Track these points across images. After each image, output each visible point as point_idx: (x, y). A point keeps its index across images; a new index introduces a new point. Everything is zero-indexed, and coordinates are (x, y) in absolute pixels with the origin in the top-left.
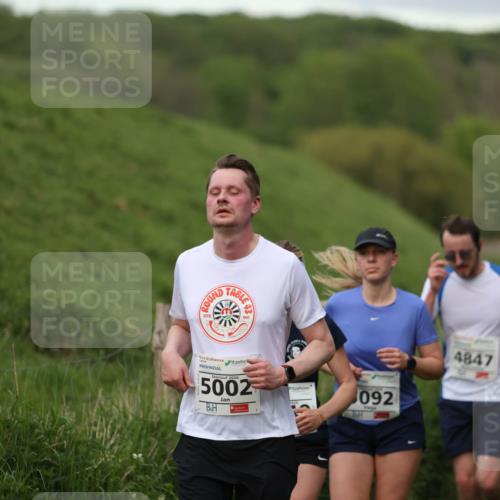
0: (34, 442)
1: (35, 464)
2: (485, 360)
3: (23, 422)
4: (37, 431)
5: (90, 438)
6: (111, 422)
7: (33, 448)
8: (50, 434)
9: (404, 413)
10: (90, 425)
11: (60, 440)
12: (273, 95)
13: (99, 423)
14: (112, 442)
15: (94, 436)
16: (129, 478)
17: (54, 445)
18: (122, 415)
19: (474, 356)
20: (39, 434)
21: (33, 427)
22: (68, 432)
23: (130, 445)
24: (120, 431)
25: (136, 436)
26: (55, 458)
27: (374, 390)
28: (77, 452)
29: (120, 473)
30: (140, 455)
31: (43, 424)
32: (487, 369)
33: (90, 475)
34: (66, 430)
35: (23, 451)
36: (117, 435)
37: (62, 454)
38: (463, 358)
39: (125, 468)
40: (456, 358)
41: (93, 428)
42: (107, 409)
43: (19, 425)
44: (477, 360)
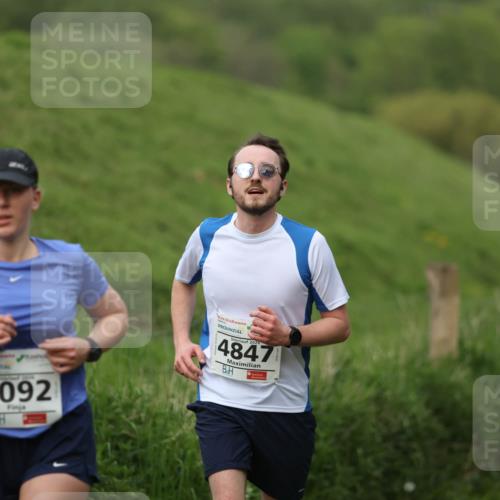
0: (111, 416)
1: (113, 437)
3: (99, 396)
4: (114, 404)
5: (167, 410)
7: (111, 421)
8: (128, 407)
9: (69, 417)
11: (139, 413)
15: (172, 408)
17: (132, 418)
19: (246, 347)
20: (116, 407)
21: (110, 400)
26: (132, 430)
27: (21, 380)
28: (154, 424)
31: (120, 398)
32: (264, 366)
33: (168, 447)
34: (143, 402)
35: (101, 424)
37: (140, 427)
38: (230, 349)
40: (220, 349)
41: (171, 400)
43: (97, 399)
44: (250, 353)
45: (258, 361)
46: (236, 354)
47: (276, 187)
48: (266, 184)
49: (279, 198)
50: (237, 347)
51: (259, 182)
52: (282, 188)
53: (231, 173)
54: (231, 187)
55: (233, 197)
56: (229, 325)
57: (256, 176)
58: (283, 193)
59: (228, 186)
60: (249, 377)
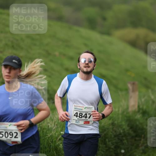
2: (88, 116)
5: (47, 127)
6: (53, 122)
10: (47, 123)
12: (104, 19)
13: (50, 122)
14: (54, 128)
16: (60, 139)
18: (57, 120)
22: (40, 125)
23: (60, 129)
24: (57, 125)
25: (62, 126)
27: (10, 132)
28: (43, 132)
29: (57, 138)
30: (63, 132)
32: (89, 120)
33: (47, 139)
36: (56, 126)
39: (58, 136)
40: (75, 115)
41: (48, 124)
42: (52, 118)
44: (85, 116)
45: (87, 118)
46: (81, 117)
47: (93, 66)
48: (90, 65)
49: (94, 69)
50: (81, 114)
51: (88, 64)
52: (94, 66)
53: (79, 61)
54: (79, 66)
55: (80, 69)
56: (78, 108)
57: (87, 62)
58: (95, 68)
59: (78, 65)
60: (84, 123)
